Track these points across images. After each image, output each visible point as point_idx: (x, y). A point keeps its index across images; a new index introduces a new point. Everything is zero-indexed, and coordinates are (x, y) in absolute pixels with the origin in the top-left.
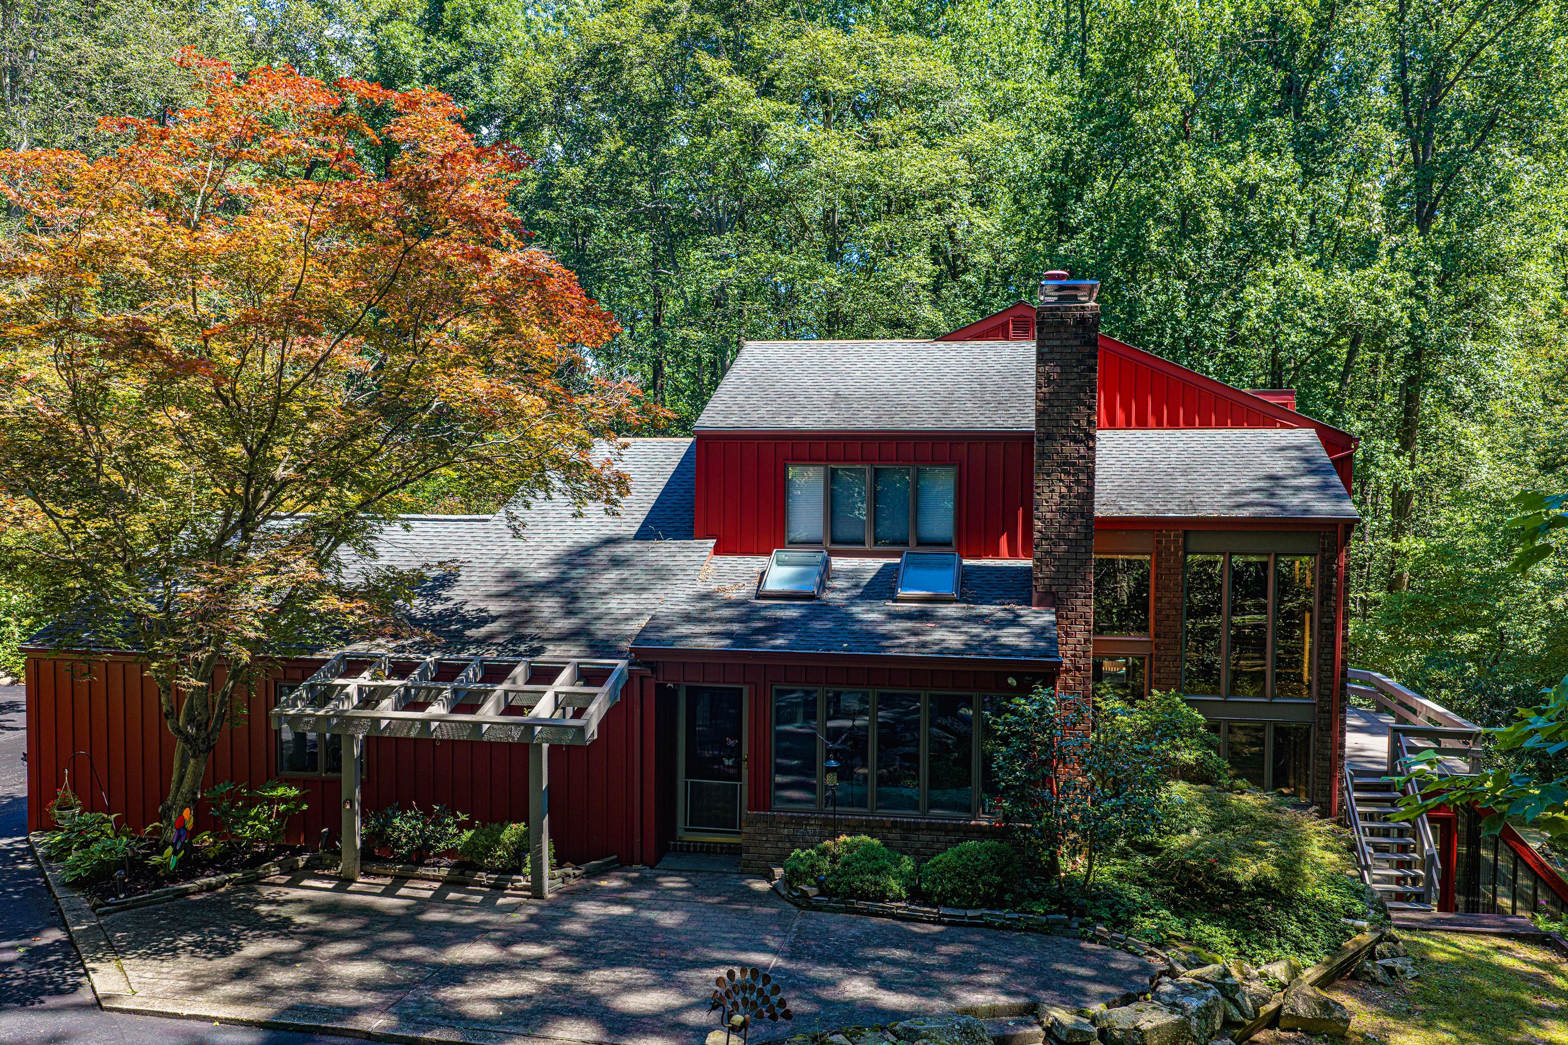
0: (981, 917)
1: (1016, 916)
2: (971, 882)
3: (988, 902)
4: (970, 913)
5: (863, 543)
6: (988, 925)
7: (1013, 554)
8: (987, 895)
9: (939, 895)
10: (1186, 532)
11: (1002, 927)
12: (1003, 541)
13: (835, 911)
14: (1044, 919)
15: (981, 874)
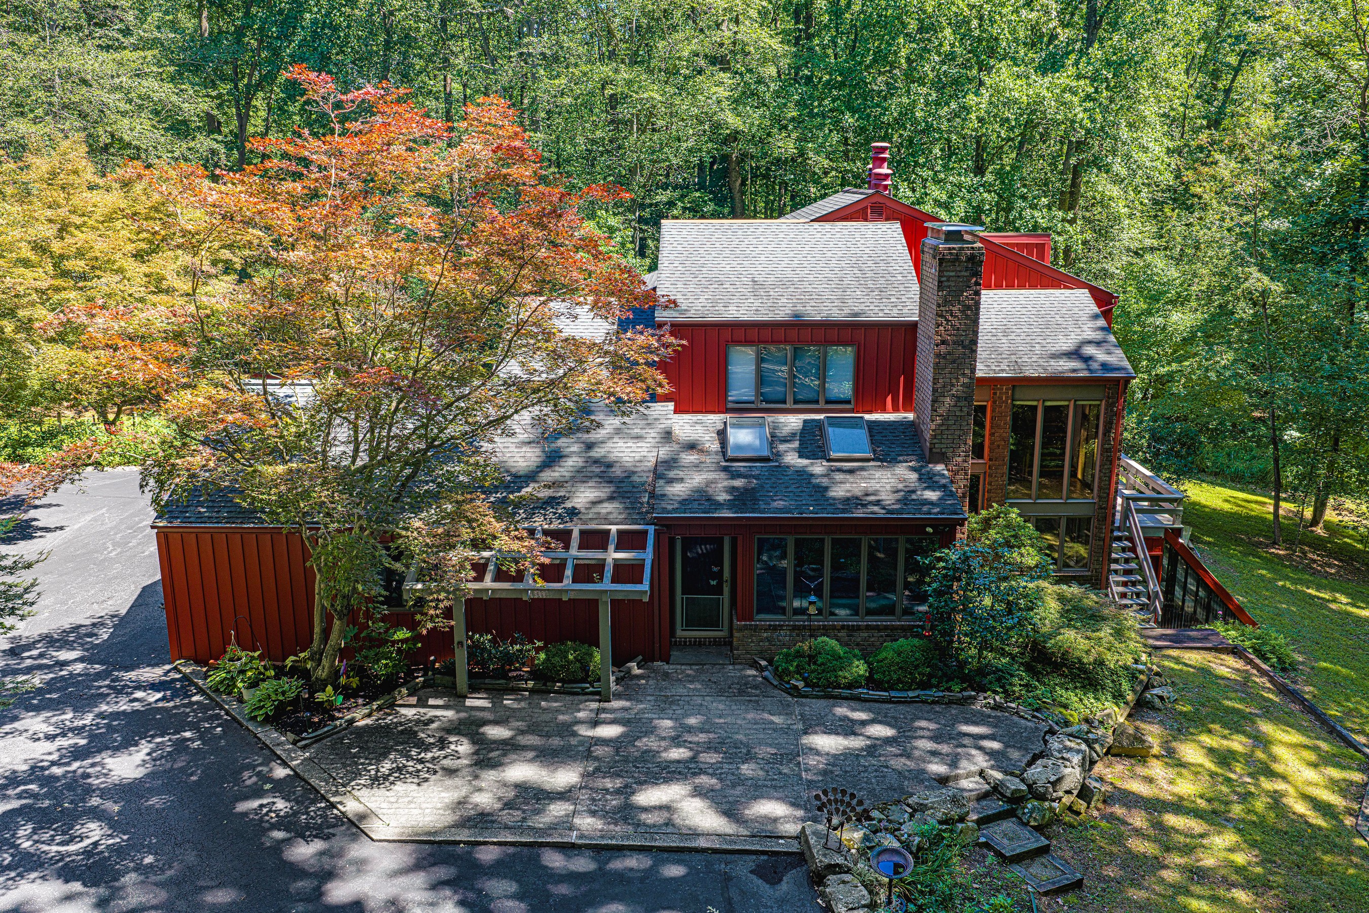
0: (918, 696)
1: (941, 694)
2: (911, 673)
3: (924, 686)
4: (911, 694)
5: (784, 402)
6: (924, 702)
7: (896, 409)
8: (921, 680)
9: (888, 682)
10: (1014, 386)
11: (933, 702)
12: (889, 399)
13: (817, 697)
14: (960, 695)
15: (917, 667)
